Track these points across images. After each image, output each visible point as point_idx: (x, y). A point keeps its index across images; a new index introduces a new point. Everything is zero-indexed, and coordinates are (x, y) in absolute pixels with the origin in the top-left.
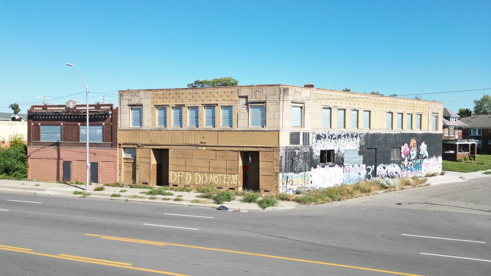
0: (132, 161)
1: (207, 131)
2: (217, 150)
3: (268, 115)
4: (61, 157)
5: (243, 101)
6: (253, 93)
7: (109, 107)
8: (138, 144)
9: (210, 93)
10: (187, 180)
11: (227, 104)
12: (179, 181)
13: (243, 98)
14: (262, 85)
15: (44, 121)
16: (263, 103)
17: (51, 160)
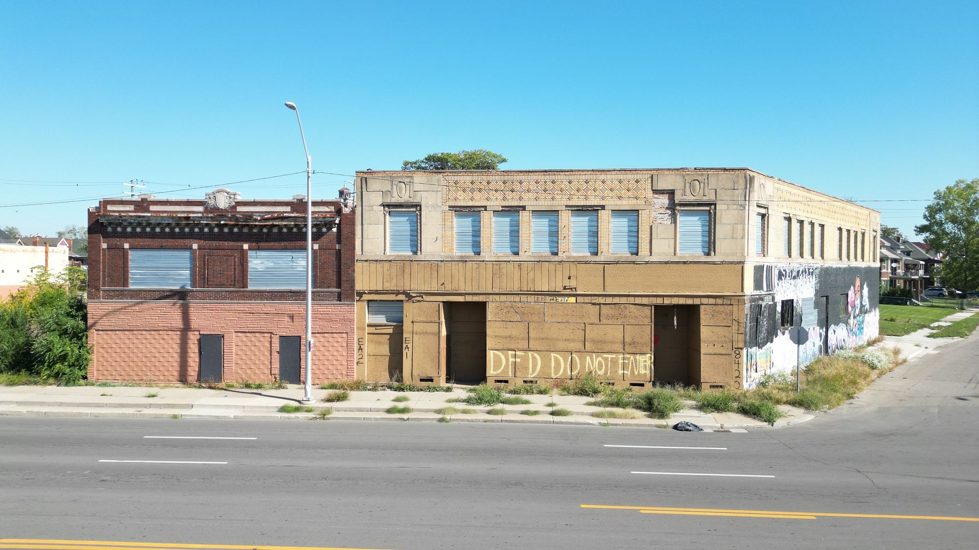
0: (391, 331)
1: (580, 262)
2: (603, 304)
3: (721, 231)
4: (194, 324)
5: (664, 200)
6: (688, 185)
7: (332, 209)
8: (409, 292)
9: (587, 182)
10: (530, 370)
11: (625, 204)
12: (510, 371)
13: (663, 193)
14: (707, 169)
15: (140, 238)
16: (709, 205)
17: (161, 332)
